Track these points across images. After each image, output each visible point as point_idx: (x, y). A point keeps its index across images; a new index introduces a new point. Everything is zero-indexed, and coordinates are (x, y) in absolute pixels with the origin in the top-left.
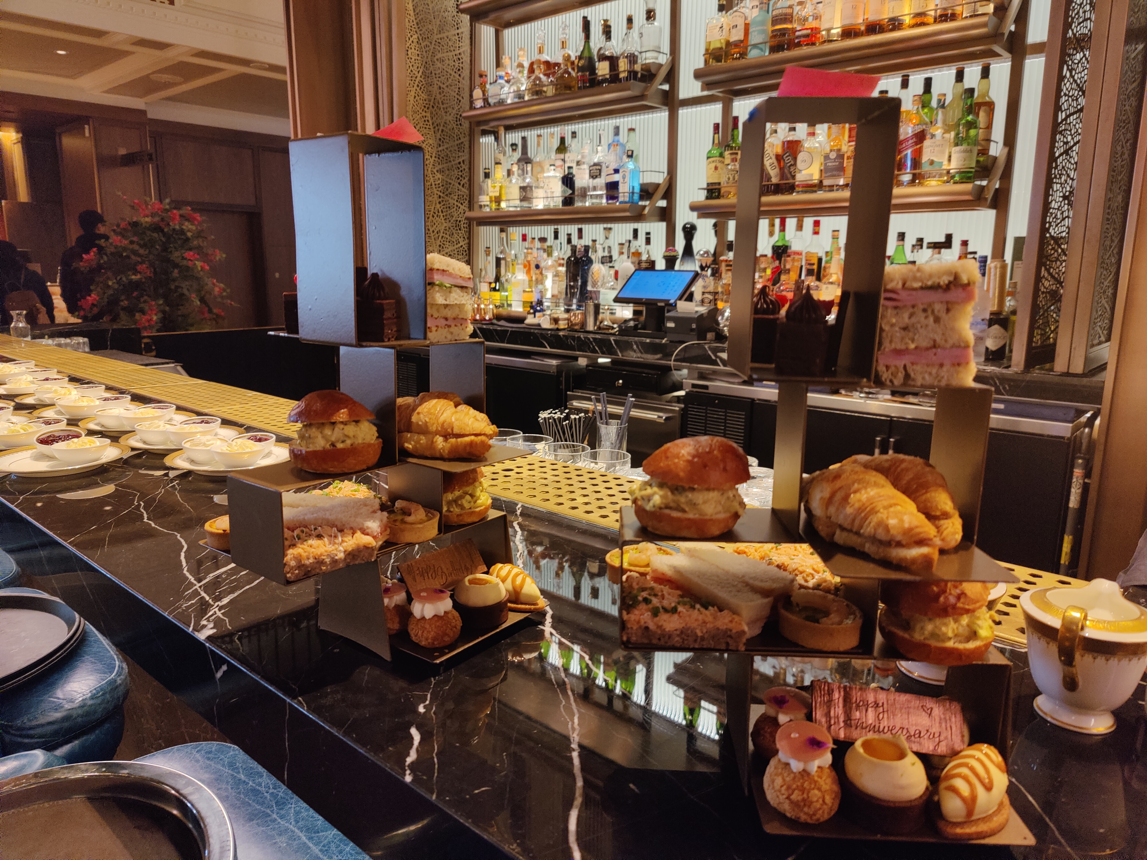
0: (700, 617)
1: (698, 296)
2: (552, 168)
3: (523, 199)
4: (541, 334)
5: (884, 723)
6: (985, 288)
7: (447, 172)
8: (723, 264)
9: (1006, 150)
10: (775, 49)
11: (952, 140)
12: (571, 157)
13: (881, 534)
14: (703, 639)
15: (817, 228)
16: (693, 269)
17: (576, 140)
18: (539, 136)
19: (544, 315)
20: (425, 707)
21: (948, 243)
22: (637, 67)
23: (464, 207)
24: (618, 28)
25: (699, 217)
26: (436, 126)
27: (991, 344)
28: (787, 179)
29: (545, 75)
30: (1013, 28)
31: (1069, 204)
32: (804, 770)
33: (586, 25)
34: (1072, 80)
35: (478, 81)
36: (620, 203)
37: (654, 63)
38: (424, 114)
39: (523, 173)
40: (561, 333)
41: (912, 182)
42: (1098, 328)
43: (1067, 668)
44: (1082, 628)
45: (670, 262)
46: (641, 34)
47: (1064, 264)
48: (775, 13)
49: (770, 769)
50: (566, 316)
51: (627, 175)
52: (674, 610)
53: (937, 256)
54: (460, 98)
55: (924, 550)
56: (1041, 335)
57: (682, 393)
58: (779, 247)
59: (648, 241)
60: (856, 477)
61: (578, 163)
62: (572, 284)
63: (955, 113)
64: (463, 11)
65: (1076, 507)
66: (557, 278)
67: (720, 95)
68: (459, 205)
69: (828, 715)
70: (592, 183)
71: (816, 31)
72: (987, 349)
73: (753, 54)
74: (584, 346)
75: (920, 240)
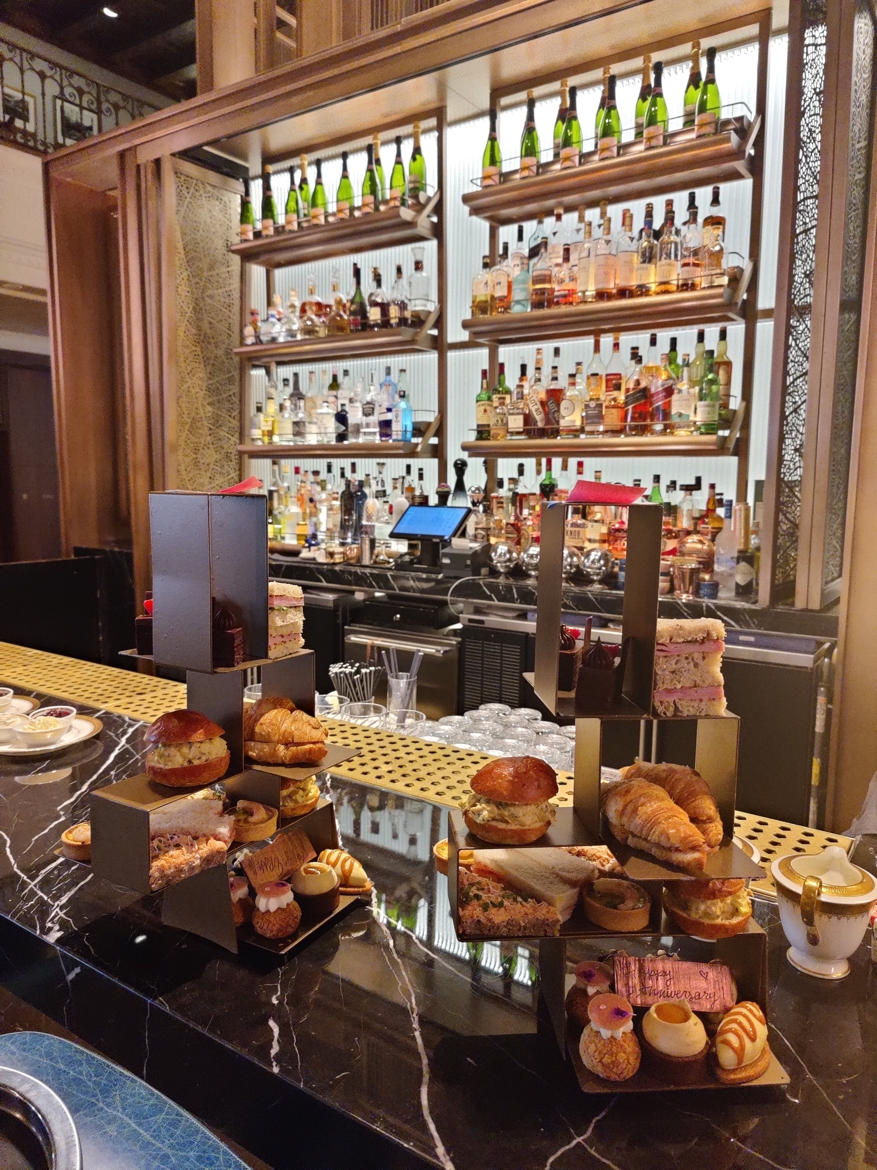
0: (523, 910)
1: (471, 531)
2: (326, 404)
3: (297, 434)
4: (317, 569)
5: (672, 988)
6: (732, 529)
7: (218, 405)
8: (495, 501)
9: (744, 404)
10: (538, 305)
11: (697, 395)
12: (344, 394)
13: (664, 842)
14: (525, 928)
15: (580, 469)
16: (465, 506)
17: (347, 378)
18: (311, 373)
19: (319, 549)
20: (277, 999)
21: (697, 485)
22: (407, 314)
23: (235, 439)
24: (388, 276)
25: (470, 456)
26: (206, 360)
27: (741, 579)
28: (553, 424)
29: (316, 315)
30: (745, 297)
31: (800, 456)
32: (612, 1037)
33: (357, 273)
34: (796, 348)
35: (249, 318)
36: (394, 440)
37: (423, 311)
38: (194, 348)
39: (296, 408)
40: (337, 568)
41: (663, 432)
42: (831, 567)
43: (809, 927)
44: (819, 894)
45: (443, 497)
46: (410, 283)
47: (798, 509)
48: (535, 274)
49: (585, 1036)
50: (341, 549)
51: (400, 414)
52: (501, 905)
53: (689, 497)
54: (231, 333)
55: (696, 855)
56: (783, 573)
57: (459, 626)
58: (546, 486)
59: (421, 477)
60: (641, 791)
61: (351, 401)
62: (347, 517)
63: (698, 370)
64: (234, 252)
65: (821, 731)
66: (331, 512)
67: (487, 343)
68: (230, 437)
69: (627, 985)
70: (365, 420)
71: (572, 292)
72: (737, 584)
73: (516, 309)
74: (360, 580)
75: (674, 483)
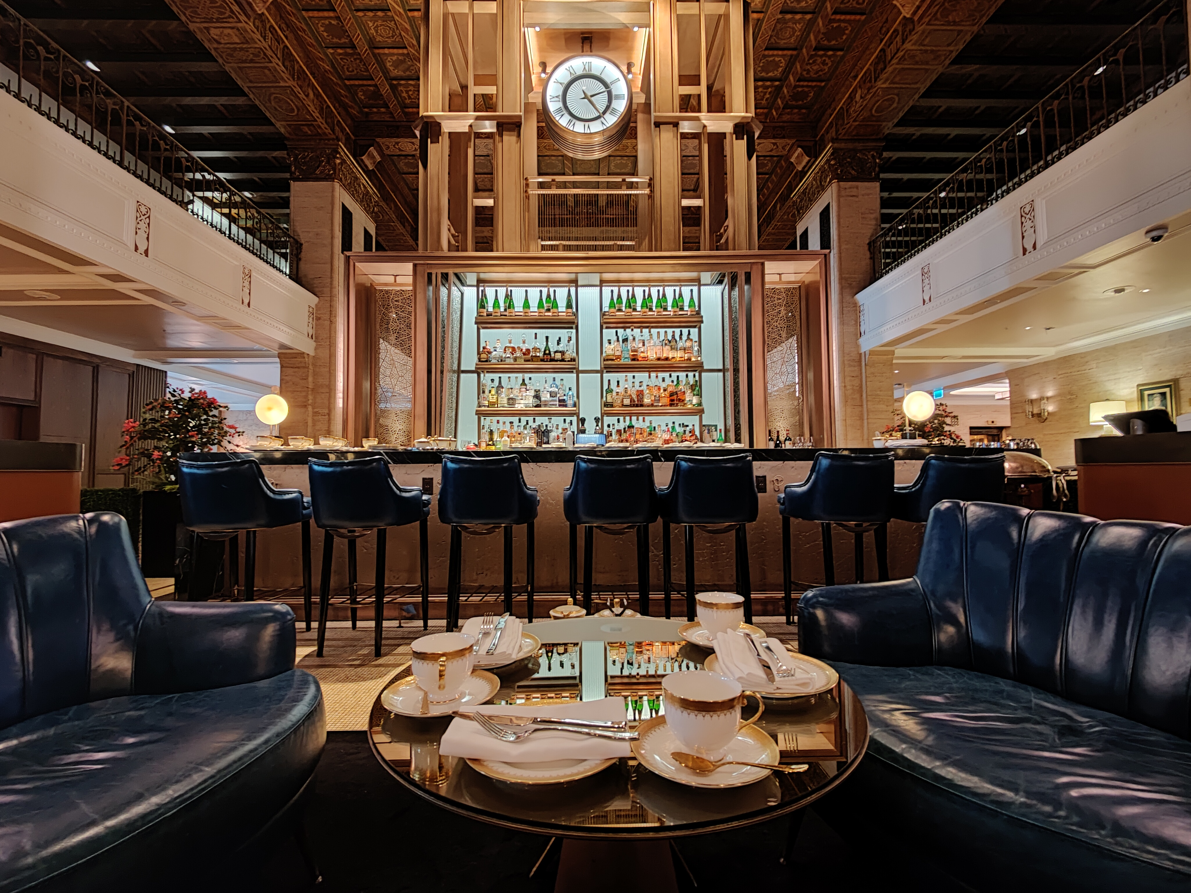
10: (631, 360)
17: (531, 381)
18: (507, 377)
71: (646, 357)
73: (622, 360)
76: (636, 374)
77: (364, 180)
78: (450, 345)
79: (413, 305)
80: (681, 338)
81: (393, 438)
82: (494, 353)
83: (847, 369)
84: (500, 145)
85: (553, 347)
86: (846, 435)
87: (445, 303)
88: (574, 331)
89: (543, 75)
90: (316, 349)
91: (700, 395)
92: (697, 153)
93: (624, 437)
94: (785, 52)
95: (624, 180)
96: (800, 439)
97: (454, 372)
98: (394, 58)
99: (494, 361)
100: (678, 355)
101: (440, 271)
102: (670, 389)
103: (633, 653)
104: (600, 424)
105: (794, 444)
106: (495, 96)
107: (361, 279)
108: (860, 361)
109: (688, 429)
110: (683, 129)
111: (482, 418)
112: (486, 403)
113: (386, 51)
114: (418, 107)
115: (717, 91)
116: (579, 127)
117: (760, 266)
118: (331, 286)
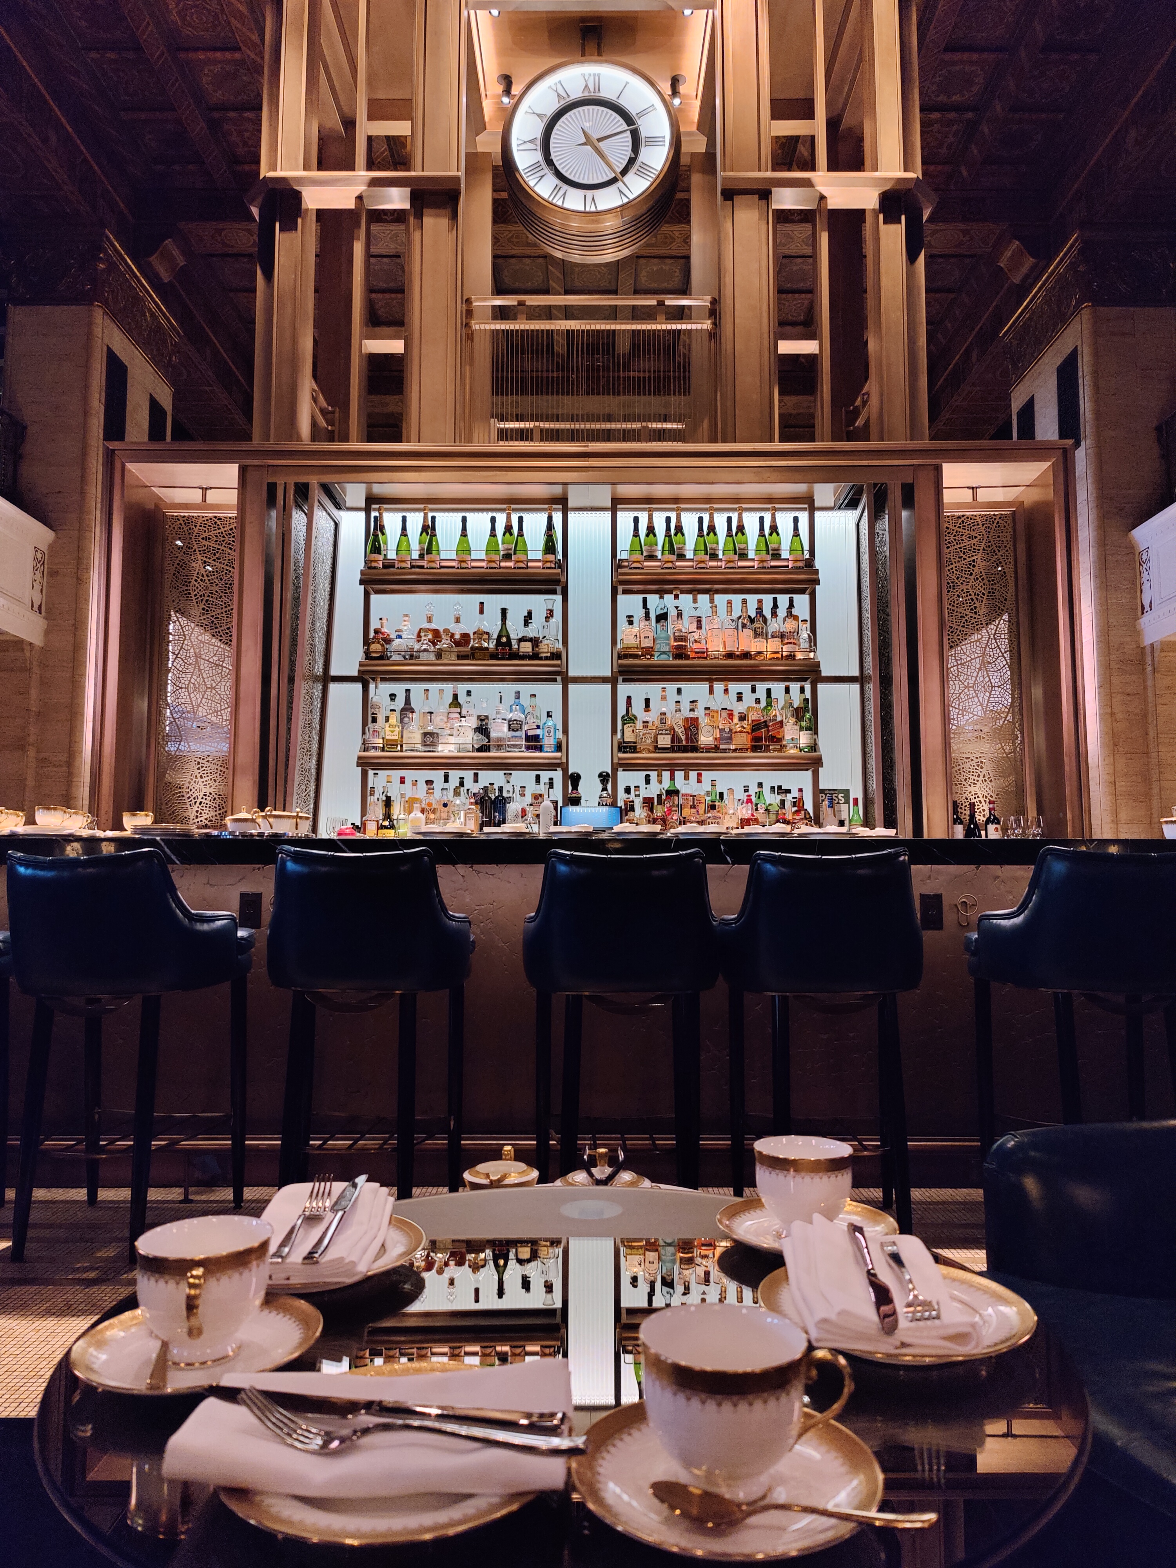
3: (427, 744)
10: (675, 656)
17: (473, 697)
18: (427, 690)
28: (694, 742)
58: (671, 791)
73: (658, 658)
76: (684, 686)
77: (154, 301)
78: (308, 625)
79: (237, 546)
80: (774, 614)
81: (191, 813)
82: (398, 641)
83: (1116, 680)
84: (416, 236)
85: (516, 629)
86: (1116, 813)
87: (302, 543)
88: (559, 598)
89: (506, 100)
90: (47, 633)
91: (813, 728)
92: (808, 251)
93: (659, 812)
94: (985, 55)
95: (661, 303)
96: (1018, 821)
97: (316, 679)
98: (217, 69)
99: (396, 658)
100: (770, 647)
101: (292, 480)
102: (753, 716)
103: (674, 1262)
104: (609, 786)
105: (1005, 830)
106: (409, 139)
107: (138, 495)
108: (1142, 663)
109: (789, 797)
110: (779, 202)
111: (371, 773)
112: (379, 742)
113: (201, 56)
114: (258, 162)
115: (850, 129)
116: (574, 200)
117: (932, 474)
118: (82, 508)
